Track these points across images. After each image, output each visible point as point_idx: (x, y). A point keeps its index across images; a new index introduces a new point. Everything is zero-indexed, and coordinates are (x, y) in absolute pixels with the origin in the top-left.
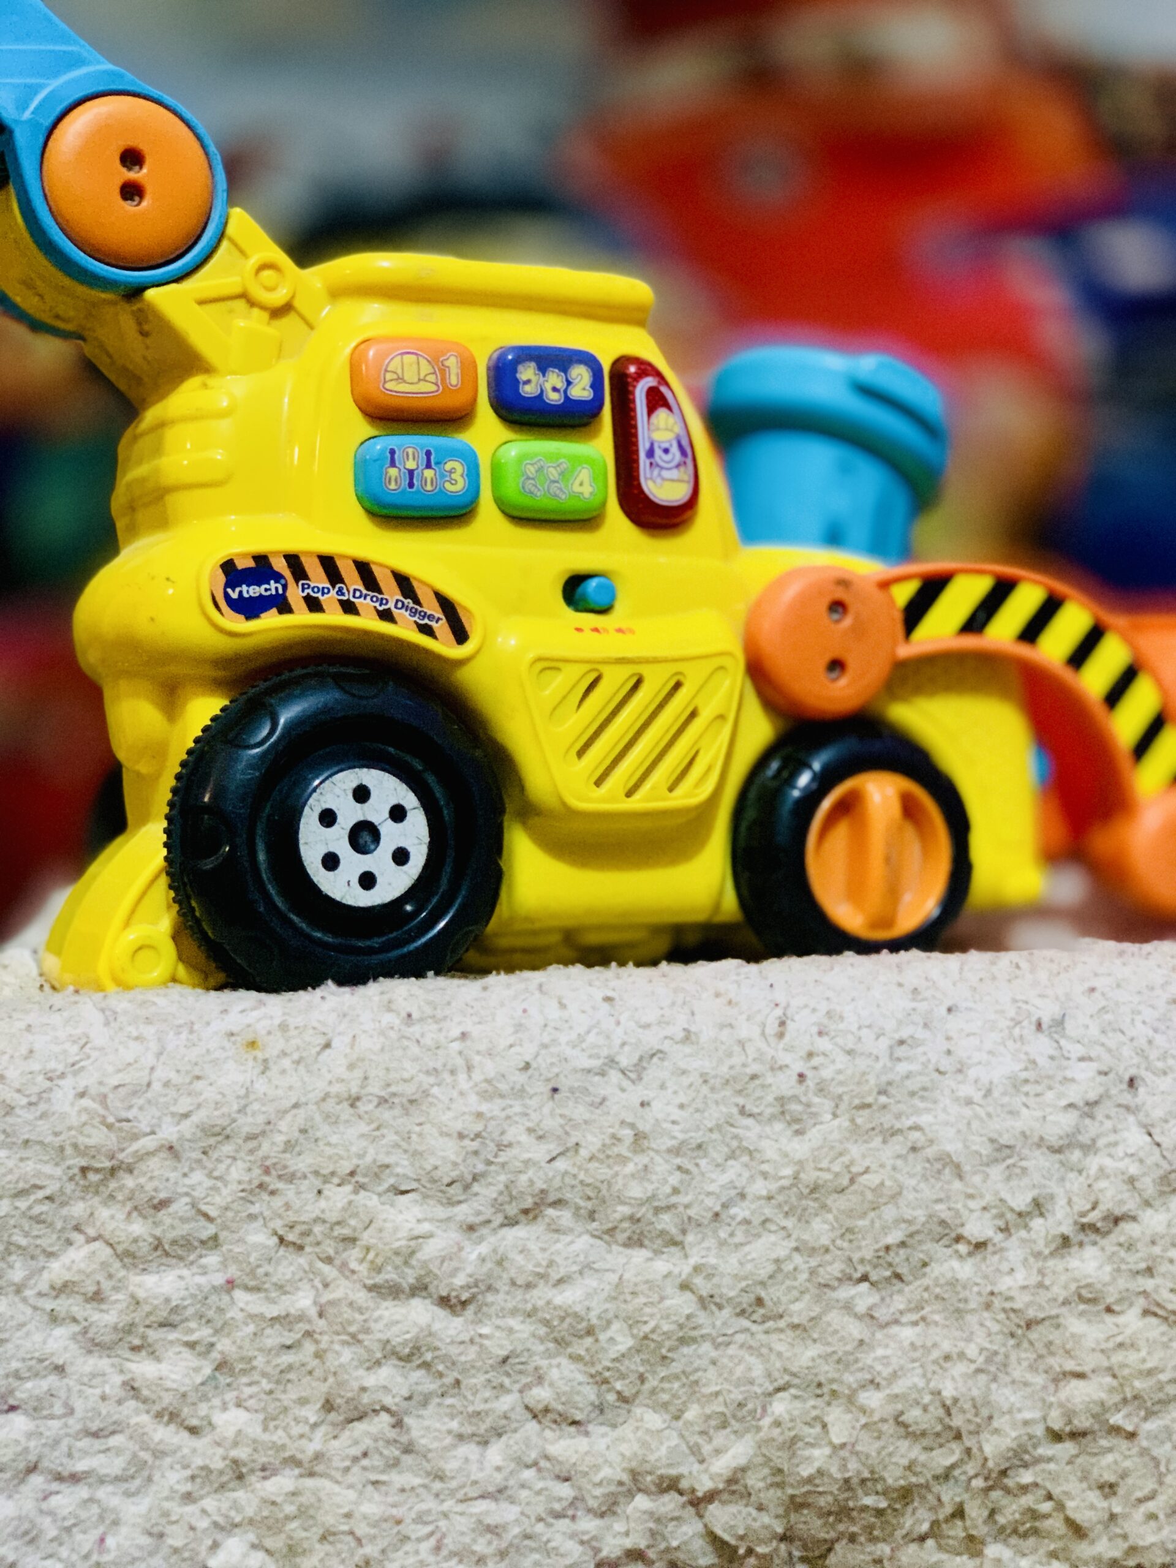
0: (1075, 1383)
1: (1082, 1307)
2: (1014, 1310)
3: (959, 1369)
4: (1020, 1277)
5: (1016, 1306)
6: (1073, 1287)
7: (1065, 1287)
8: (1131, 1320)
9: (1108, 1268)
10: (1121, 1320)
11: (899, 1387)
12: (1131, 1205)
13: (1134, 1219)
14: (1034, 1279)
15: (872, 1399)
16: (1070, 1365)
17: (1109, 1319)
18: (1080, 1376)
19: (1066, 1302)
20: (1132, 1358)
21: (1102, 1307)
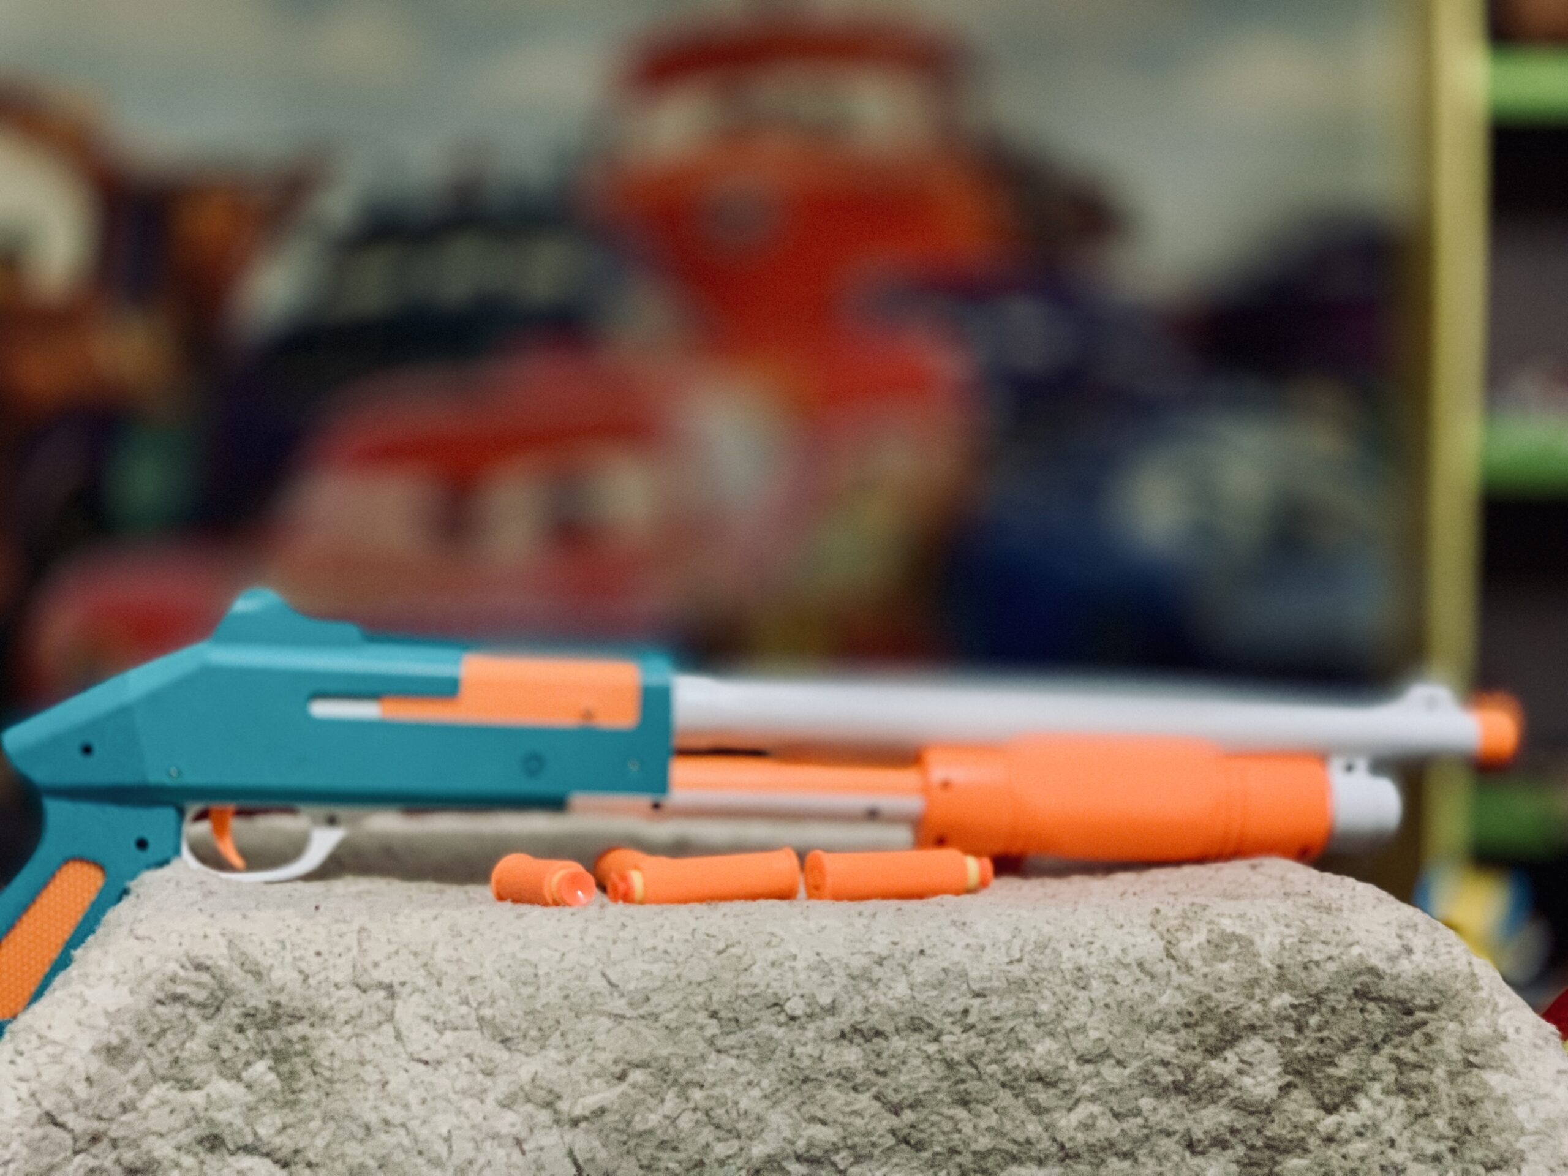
0: (819, 1126)
1: (838, 1081)
2: (798, 1068)
3: (756, 1092)
4: (810, 1049)
5: (801, 1066)
6: (838, 1067)
7: (835, 1064)
8: (864, 1100)
9: (862, 1063)
10: (860, 1097)
11: (717, 1091)
12: (888, 1028)
13: (887, 1038)
14: (816, 1054)
15: (697, 1095)
16: (820, 1114)
17: (853, 1094)
18: (824, 1123)
19: (829, 1075)
20: (859, 1122)
21: (850, 1084)
